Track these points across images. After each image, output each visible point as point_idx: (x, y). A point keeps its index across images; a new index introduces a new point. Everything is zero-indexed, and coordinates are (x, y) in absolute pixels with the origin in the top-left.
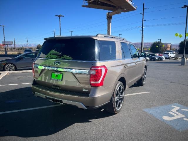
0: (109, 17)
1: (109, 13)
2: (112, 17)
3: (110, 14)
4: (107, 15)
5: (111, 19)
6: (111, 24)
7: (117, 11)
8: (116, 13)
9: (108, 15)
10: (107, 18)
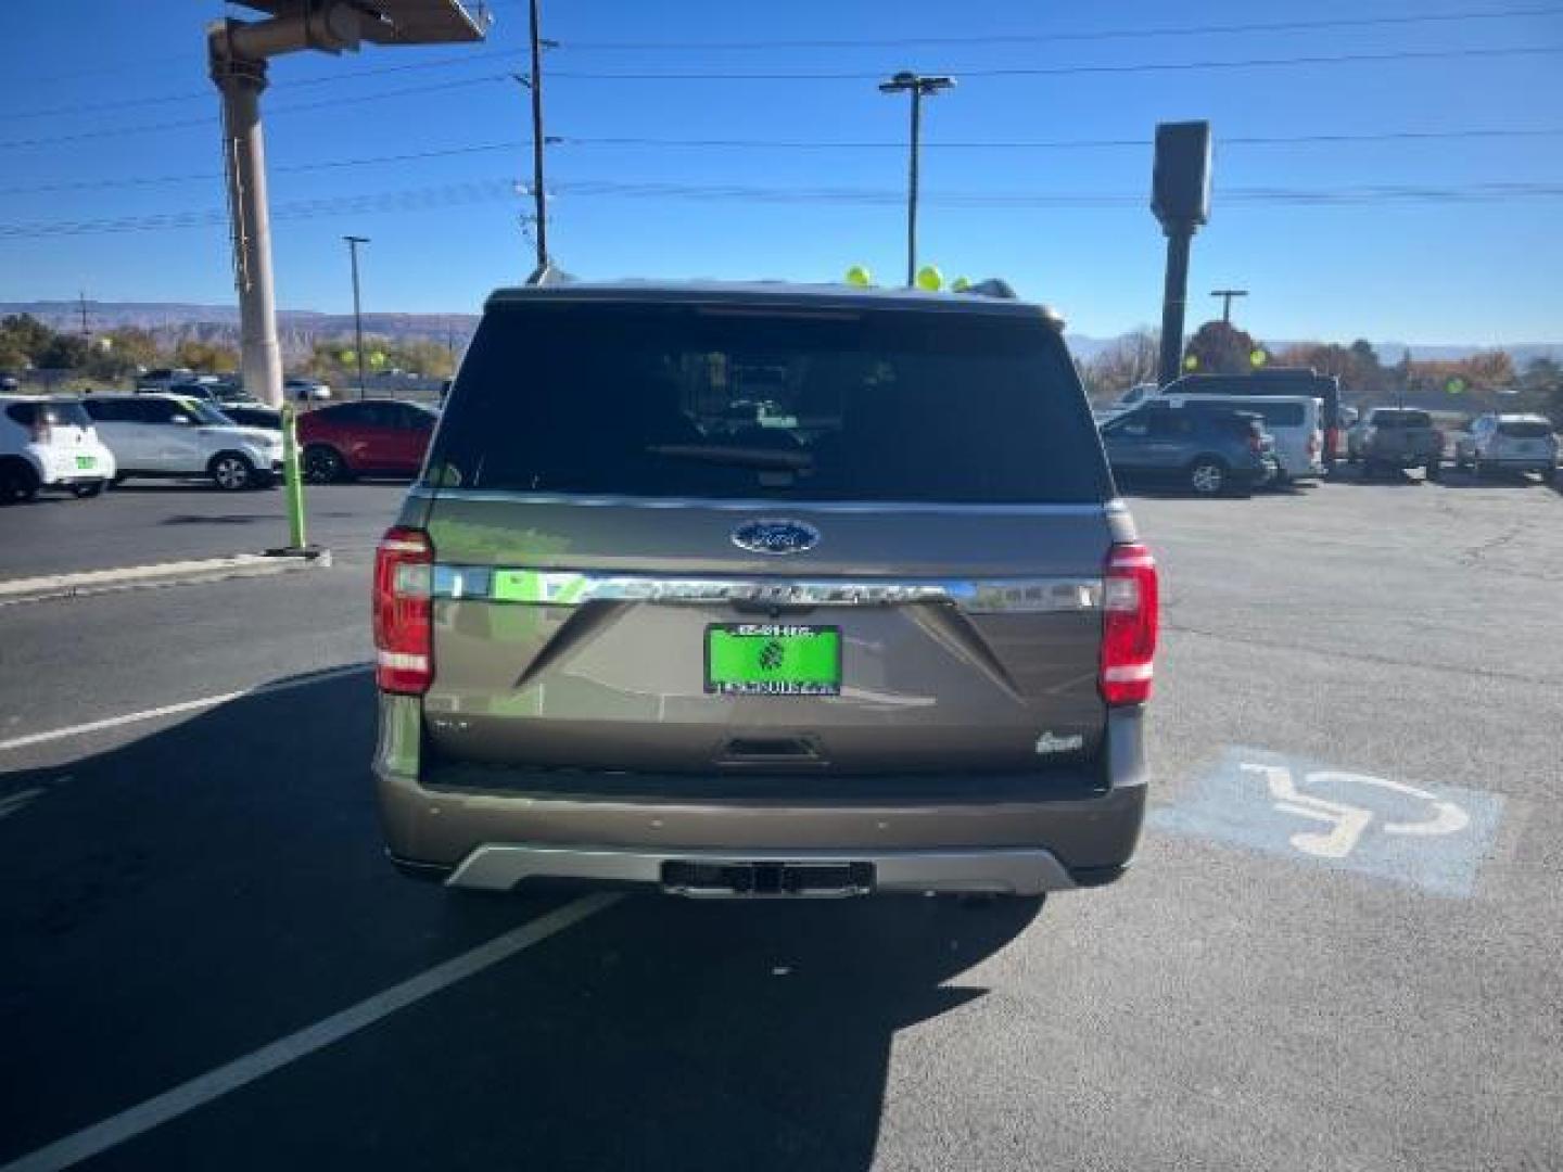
0: (235, 67)
1: (233, 25)
2: (268, 74)
3: (242, 40)
4: (212, 39)
5: (261, 85)
6: (257, 132)
7: (317, 25)
8: (313, 42)
9: (222, 45)
10: (217, 76)
